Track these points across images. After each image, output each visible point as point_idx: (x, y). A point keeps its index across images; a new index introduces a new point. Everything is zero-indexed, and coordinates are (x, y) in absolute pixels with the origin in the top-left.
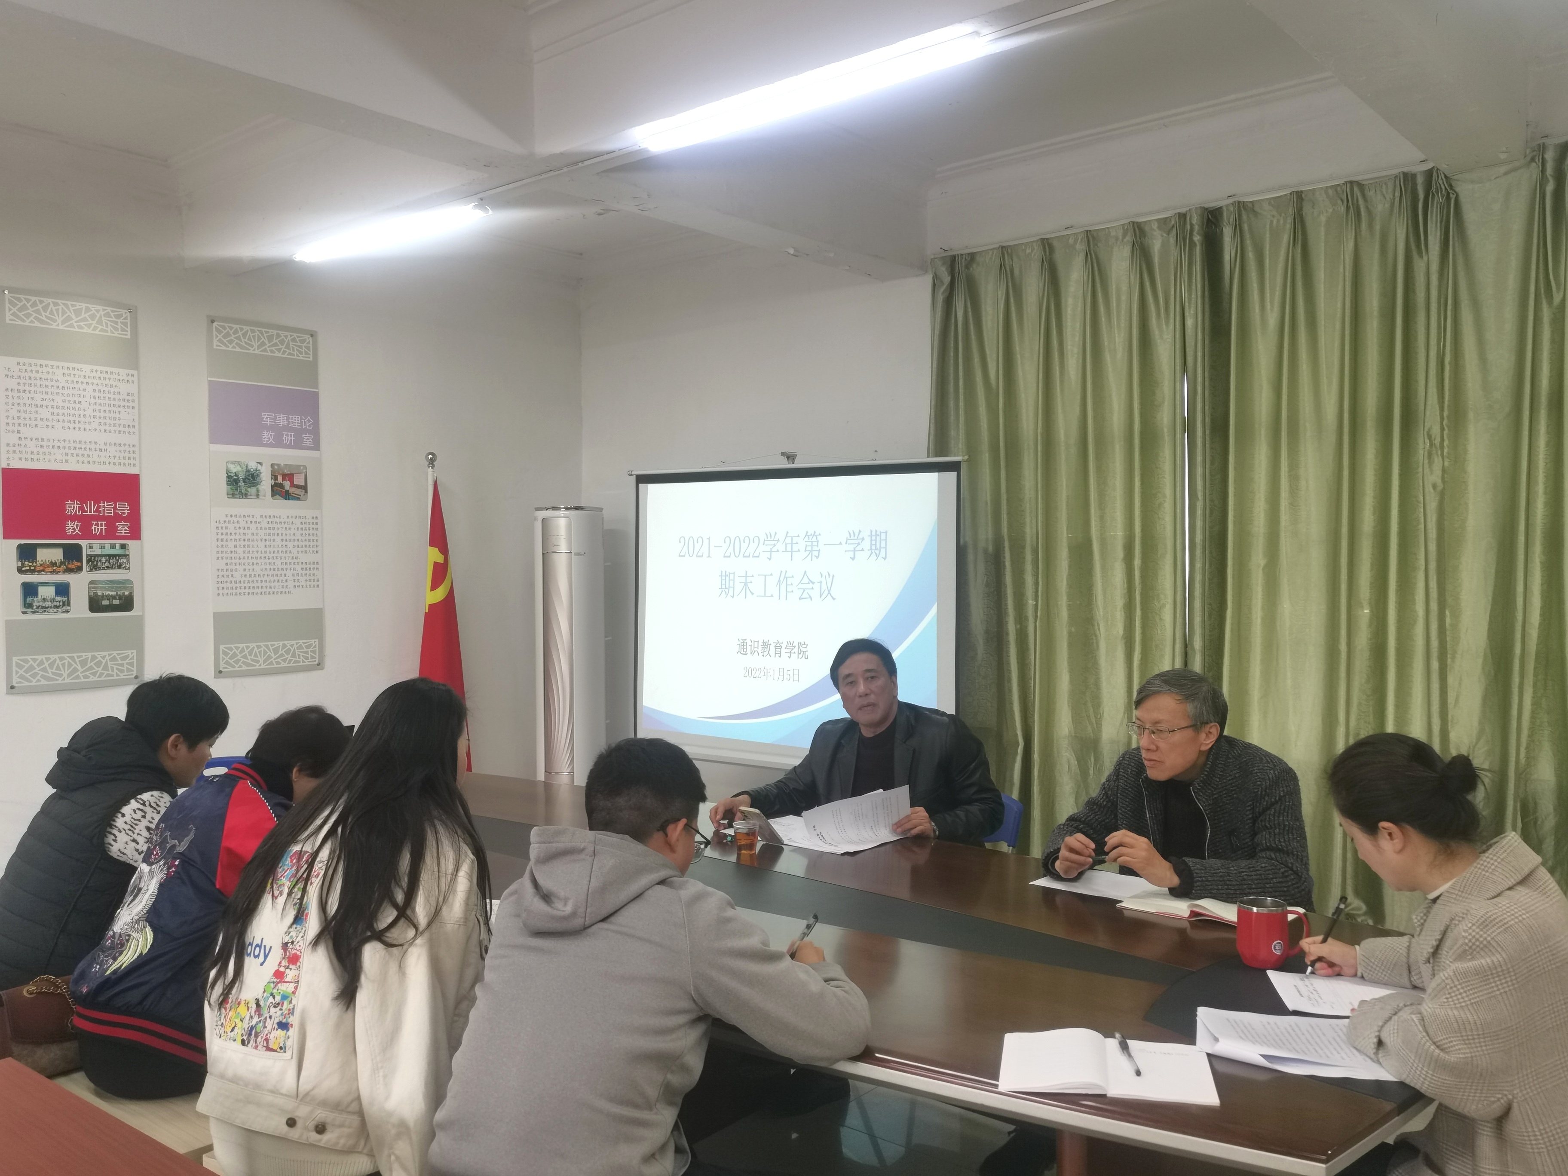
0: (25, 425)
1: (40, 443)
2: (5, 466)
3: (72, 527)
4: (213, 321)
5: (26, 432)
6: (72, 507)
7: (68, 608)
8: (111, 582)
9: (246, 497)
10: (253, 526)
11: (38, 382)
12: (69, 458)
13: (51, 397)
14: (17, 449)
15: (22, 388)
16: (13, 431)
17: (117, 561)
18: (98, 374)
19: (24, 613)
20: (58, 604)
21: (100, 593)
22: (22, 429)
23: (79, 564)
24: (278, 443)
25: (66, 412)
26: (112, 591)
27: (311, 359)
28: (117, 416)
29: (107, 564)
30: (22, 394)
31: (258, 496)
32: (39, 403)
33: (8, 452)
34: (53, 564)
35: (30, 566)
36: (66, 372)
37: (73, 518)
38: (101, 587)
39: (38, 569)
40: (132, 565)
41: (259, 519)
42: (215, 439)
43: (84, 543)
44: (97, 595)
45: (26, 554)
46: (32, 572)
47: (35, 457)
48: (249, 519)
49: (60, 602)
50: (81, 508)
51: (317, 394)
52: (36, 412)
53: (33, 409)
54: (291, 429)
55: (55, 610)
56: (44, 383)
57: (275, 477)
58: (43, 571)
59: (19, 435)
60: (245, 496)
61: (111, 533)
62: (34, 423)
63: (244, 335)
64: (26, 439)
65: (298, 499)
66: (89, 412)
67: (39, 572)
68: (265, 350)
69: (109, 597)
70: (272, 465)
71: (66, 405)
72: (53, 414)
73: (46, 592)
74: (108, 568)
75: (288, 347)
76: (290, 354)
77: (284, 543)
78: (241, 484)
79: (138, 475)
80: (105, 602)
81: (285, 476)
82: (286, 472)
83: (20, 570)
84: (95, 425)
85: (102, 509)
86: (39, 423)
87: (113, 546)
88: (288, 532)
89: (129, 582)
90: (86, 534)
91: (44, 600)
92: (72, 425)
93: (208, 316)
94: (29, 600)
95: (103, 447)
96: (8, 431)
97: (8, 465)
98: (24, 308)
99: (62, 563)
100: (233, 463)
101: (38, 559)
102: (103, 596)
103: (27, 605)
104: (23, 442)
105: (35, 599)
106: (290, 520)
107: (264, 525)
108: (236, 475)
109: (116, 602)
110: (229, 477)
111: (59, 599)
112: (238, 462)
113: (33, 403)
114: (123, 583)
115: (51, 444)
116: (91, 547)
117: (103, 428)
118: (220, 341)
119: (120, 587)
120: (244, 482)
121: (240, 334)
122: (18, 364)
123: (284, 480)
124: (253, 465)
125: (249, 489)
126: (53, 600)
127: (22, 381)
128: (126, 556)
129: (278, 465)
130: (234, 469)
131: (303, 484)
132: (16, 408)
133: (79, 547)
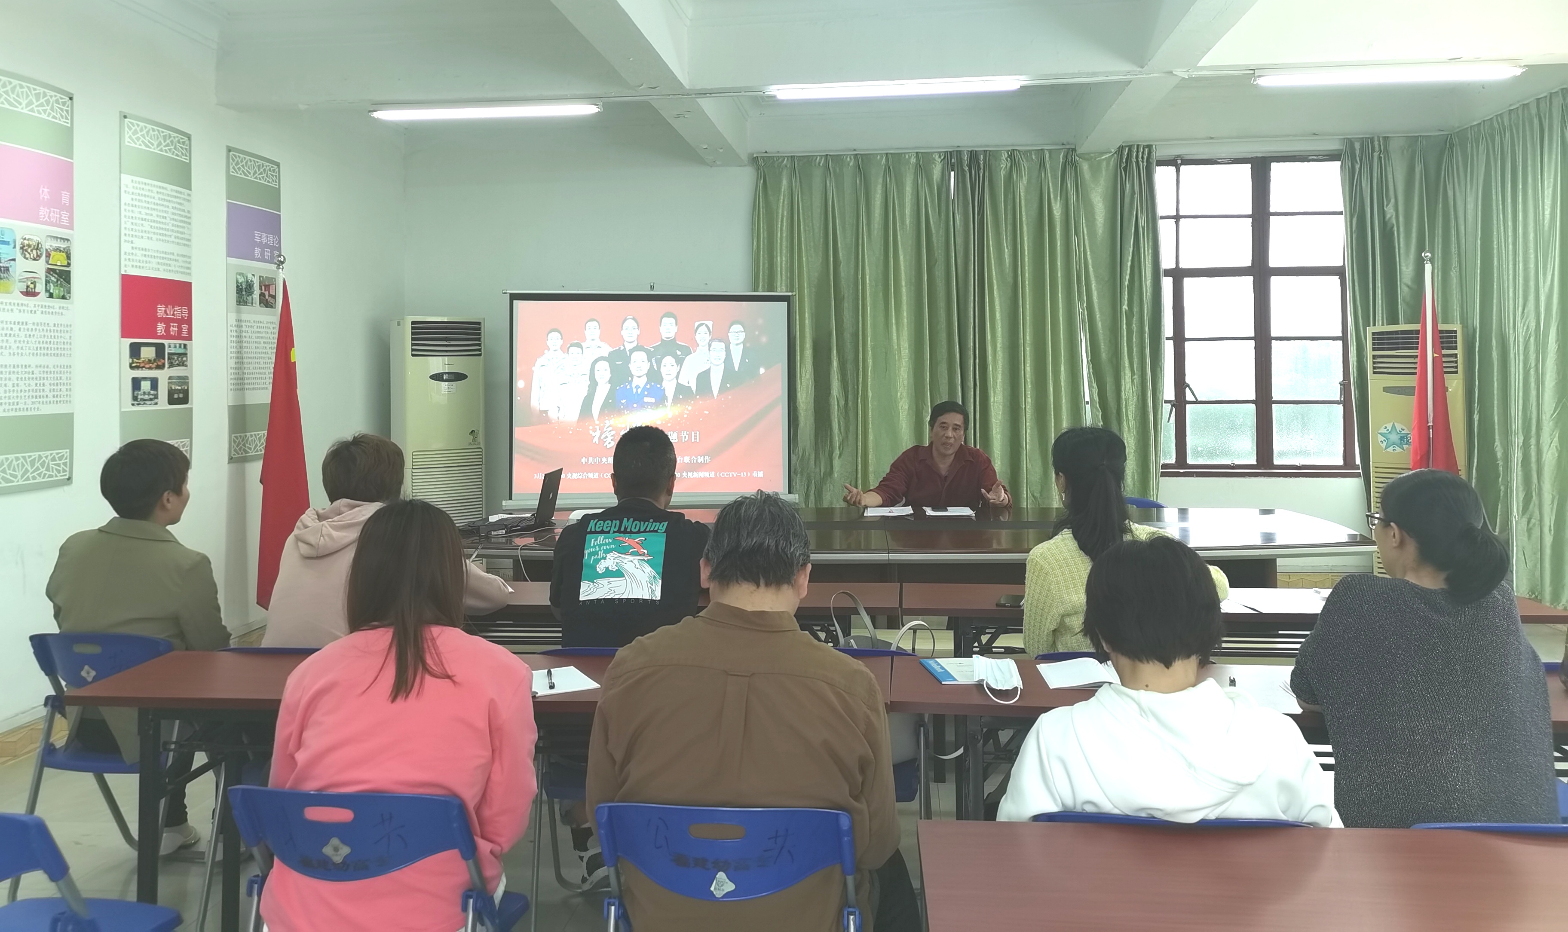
0: (136, 236)
1: (144, 253)
2: (123, 273)
3: (161, 327)
4: (229, 151)
5: (138, 243)
6: (161, 310)
7: (156, 400)
8: (179, 377)
9: (247, 305)
10: (250, 330)
11: (143, 198)
12: (159, 266)
13: (149, 212)
14: (131, 257)
15: (135, 203)
16: (128, 242)
17: (181, 359)
18: (174, 194)
19: (133, 405)
20: (152, 397)
21: (173, 388)
22: (134, 239)
23: (163, 361)
24: (262, 260)
25: (159, 225)
26: (179, 386)
27: (277, 187)
28: (181, 230)
29: (177, 362)
30: (134, 208)
31: (252, 303)
32: (144, 217)
33: (125, 260)
34: (150, 361)
35: (137, 363)
36: (159, 190)
37: (162, 320)
38: (175, 382)
39: (142, 365)
40: (188, 363)
41: (253, 324)
42: (229, 255)
43: (166, 342)
44: (171, 387)
45: (135, 350)
46: (137, 367)
47: (141, 265)
48: (248, 324)
49: (152, 395)
50: (165, 311)
51: (280, 215)
52: (142, 225)
53: (141, 222)
54: (268, 247)
55: (150, 402)
56: (147, 199)
57: (261, 289)
58: (144, 367)
59: (132, 245)
60: (245, 303)
61: (179, 337)
62: (141, 234)
63: (246, 163)
64: (136, 248)
65: (272, 307)
66: (170, 227)
67: (142, 367)
68: (256, 178)
69: (178, 391)
70: (260, 277)
71: (158, 219)
72: (151, 227)
73: (146, 386)
74: (178, 365)
75: (267, 176)
76: (269, 182)
77: (265, 345)
78: (244, 293)
79: (190, 284)
80: (176, 396)
81: (265, 286)
82: (267, 284)
83: (132, 367)
84: (173, 239)
85: (175, 313)
86: (144, 234)
87: (180, 347)
88: (267, 335)
89: (186, 378)
90: (168, 336)
91: (144, 393)
92: (161, 237)
93: (228, 147)
94: (136, 392)
95: (177, 258)
96: (125, 241)
97: (126, 271)
98: (135, 132)
99: (155, 360)
100: (240, 274)
101: (142, 356)
102: (175, 390)
103: (135, 398)
104: (134, 251)
105: (139, 393)
106: (268, 325)
107: (255, 329)
108: (241, 285)
109: (181, 396)
110: (238, 287)
111: (152, 392)
112: (242, 273)
113: (141, 216)
114: (184, 379)
115: (150, 253)
116: (170, 347)
117: (177, 240)
118: (234, 168)
119: (182, 382)
120: (245, 291)
121: (244, 163)
122: (132, 181)
123: (265, 290)
124: (250, 277)
125: (248, 298)
126: (149, 394)
127: (134, 197)
128: (185, 354)
129: (263, 277)
130: (241, 280)
131: (274, 294)
132: (131, 220)
133: (163, 345)
